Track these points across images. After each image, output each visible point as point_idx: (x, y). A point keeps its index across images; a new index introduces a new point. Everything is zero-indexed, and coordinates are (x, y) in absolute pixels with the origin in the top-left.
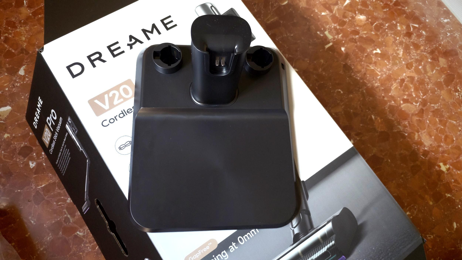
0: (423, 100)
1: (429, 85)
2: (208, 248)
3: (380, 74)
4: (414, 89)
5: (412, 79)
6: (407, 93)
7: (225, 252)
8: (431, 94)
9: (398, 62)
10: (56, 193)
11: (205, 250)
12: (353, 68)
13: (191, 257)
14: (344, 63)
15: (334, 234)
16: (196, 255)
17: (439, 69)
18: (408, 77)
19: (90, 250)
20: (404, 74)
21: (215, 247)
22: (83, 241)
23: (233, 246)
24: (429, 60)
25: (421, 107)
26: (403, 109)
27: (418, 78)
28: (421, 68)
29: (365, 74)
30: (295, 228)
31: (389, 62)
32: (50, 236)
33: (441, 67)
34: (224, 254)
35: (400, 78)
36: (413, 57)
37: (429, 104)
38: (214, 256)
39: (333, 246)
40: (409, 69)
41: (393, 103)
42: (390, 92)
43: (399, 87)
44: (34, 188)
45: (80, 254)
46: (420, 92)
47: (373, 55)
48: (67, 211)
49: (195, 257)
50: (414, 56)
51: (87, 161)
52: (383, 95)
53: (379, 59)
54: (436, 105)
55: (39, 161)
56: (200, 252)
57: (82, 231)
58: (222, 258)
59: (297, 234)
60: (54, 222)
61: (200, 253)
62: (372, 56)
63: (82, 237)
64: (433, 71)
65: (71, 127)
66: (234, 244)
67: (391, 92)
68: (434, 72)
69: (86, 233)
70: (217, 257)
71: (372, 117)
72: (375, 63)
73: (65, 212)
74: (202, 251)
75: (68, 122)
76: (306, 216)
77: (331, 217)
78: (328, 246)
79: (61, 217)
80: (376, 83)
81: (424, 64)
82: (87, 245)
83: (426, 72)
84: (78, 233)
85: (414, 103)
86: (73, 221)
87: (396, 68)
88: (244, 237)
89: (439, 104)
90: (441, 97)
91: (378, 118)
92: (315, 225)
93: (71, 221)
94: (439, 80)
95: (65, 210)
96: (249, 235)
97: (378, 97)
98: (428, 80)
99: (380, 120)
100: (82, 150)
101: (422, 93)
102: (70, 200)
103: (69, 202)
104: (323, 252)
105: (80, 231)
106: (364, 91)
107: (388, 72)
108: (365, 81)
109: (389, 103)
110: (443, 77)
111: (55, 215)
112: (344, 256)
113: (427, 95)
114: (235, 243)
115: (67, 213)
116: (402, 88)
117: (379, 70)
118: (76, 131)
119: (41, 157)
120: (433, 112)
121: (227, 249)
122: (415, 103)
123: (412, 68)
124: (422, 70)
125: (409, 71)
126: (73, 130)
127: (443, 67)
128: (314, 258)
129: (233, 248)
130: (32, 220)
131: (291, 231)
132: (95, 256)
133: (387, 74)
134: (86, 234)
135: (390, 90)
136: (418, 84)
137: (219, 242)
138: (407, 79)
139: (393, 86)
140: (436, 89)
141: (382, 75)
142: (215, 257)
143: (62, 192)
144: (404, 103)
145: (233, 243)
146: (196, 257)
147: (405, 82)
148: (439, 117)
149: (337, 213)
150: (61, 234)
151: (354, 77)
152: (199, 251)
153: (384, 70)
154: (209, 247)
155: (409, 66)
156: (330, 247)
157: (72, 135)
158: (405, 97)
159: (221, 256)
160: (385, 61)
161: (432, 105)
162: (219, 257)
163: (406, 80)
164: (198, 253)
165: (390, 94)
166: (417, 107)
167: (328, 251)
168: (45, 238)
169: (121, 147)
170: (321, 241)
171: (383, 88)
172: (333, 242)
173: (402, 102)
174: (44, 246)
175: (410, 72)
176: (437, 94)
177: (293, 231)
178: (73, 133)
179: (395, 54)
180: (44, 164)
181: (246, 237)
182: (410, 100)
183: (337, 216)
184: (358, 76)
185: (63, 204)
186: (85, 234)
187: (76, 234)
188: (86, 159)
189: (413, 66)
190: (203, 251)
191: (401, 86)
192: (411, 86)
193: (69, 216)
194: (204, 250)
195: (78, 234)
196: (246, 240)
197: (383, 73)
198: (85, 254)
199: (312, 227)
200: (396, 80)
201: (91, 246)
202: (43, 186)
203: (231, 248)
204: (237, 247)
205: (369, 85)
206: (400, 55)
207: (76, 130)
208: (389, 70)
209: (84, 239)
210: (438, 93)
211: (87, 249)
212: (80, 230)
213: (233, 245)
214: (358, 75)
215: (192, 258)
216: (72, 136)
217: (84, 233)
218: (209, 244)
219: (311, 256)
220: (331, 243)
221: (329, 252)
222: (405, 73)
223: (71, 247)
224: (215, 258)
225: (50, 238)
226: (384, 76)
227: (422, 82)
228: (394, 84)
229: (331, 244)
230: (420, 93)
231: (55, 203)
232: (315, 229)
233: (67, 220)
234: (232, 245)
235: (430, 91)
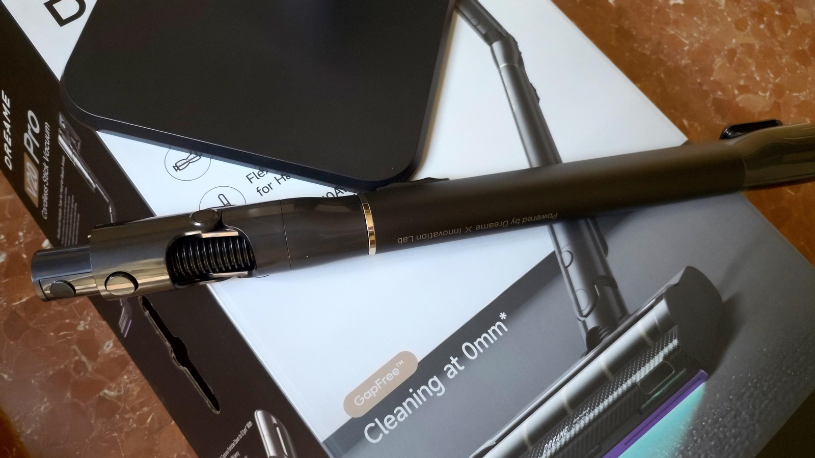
0: (776, 85)
1: (783, 58)
2: (396, 372)
3: (687, 42)
4: (757, 67)
5: (749, 48)
6: (744, 75)
7: (435, 378)
8: (789, 75)
9: (719, 20)
10: (52, 312)
11: (389, 377)
12: (634, 33)
13: (359, 396)
14: (617, 27)
15: (673, 325)
16: (371, 390)
17: (797, 27)
18: (742, 45)
19: (135, 425)
20: (734, 41)
21: (413, 369)
22: (119, 407)
23: (454, 365)
24: (777, 13)
25: (774, 98)
26: (741, 105)
27: (761, 47)
28: (764, 28)
29: (659, 43)
30: (586, 316)
31: (702, 20)
32: (45, 403)
33: (801, 24)
34: (435, 384)
35: (726, 48)
36: (745, 9)
37: (788, 92)
38: (411, 390)
39: (675, 349)
40: (742, 30)
41: (720, 95)
42: (711, 75)
43: (728, 65)
44: (5, 306)
45: (113, 435)
46: (769, 71)
47: (670, 8)
48: (79, 348)
49: (368, 395)
50: (746, 6)
51: (110, 209)
52: (699, 80)
53: (682, 15)
54: (801, 94)
55: (12, 250)
56: (378, 382)
57: (115, 388)
58: (431, 394)
59: (595, 330)
60: (51, 373)
61: (378, 385)
62: (667, 10)
63: (116, 401)
64: (786, 31)
65: (68, 139)
66: (454, 360)
67: (714, 74)
68: (789, 34)
69: (123, 391)
70: (419, 392)
71: (682, 122)
72: (676, 23)
73: (75, 350)
74: (383, 380)
75: (60, 127)
76: (609, 290)
77: (663, 290)
78: (666, 350)
79: (68, 361)
80: (682, 59)
81: (767, 20)
82: (127, 416)
83: (774, 34)
84: (106, 391)
85: (760, 93)
86: (93, 367)
87: (716, 30)
88: (475, 343)
89: (808, 91)
90: (810, 78)
91: (696, 124)
92: (630, 308)
93: (90, 369)
94: (800, 48)
95: (75, 347)
96: (485, 339)
97: (689, 85)
98: (780, 49)
99: (699, 129)
100: (96, 188)
101: (772, 73)
102: (83, 325)
103: (82, 329)
104: (657, 364)
105: (110, 389)
106: (662, 76)
107: (702, 38)
108: (662, 57)
109: (712, 95)
110: (806, 42)
111: (55, 358)
112: (703, 371)
113: (782, 76)
114: (457, 359)
115: (79, 352)
116: (734, 65)
117: (685, 34)
118: (79, 144)
119: (17, 242)
120: (798, 106)
121: (441, 374)
122: (763, 92)
123: (746, 28)
124: (766, 32)
125: (742, 33)
126: (72, 144)
127: (804, 25)
128: (638, 380)
129: (453, 368)
130: (5, 373)
131: (580, 325)
132: (146, 438)
133: (701, 42)
134: (124, 393)
135: (711, 71)
136: (762, 58)
137: (420, 357)
138: (741, 48)
139: (716, 62)
140: (797, 64)
141: (692, 44)
142: (415, 391)
143: (66, 310)
144: (740, 93)
145: (451, 358)
146: (371, 395)
147: (738, 55)
148: (810, 115)
149: (675, 280)
150: (70, 397)
151: (639, 50)
152: (376, 382)
153: (695, 35)
154: (398, 370)
155: (740, 25)
156: (671, 353)
157: (73, 157)
158: (742, 83)
159: (429, 388)
160: (695, 19)
161: (794, 94)
162: (424, 392)
163: (738, 51)
164: (375, 387)
165: (712, 79)
166: (767, 98)
167: (665, 361)
168: (34, 409)
169: (178, 165)
170: (649, 341)
171: (697, 68)
172: (675, 342)
173: (736, 92)
174: (34, 426)
175: (744, 35)
176: (801, 73)
177: (584, 323)
178: (73, 153)
179: (710, 5)
180: (25, 256)
181: (480, 343)
182: (751, 88)
183: (676, 285)
184: (647, 49)
185: (70, 335)
186: (122, 393)
187: (101, 394)
188: (107, 206)
189: (747, 25)
190: (386, 380)
191: (731, 61)
192: (750, 61)
193: (84, 359)
194: (388, 379)
195: (106, 394)
196: (481, 351)
197: (693, 40)
198: (123, 435)
199: (624, 313)
200: (720, 52)
201: (136, 417)
202: (24, 300)
203: (449, 369)
204: (463, 368)
205: (669, 64)
206: (720, 6)
207: (77, 141)
208: (704, 34)
209: (119, 403)
210: (802, 71)
211: (128, 424)
212: (111, 385)
213: (452, 362)
214: (646, 46)
215: (363, 398)
216: (73, 160)
217: (119, 391)
218: (397, 364)
219: (631, 376)
220: (671, 344)
221: (668, 362)
222: (735, 37)
223: (93, 422)
224: (414, 395)
225: (46, 408)
226: (696, 45)
227: (768, 53)
228: (718, 60)
229: (671, 346)
230: (768, 74)
231: (52, 334)
232: (630, 316)
233: (79, 366)
234: (451, 364)
235: (786, 69)
